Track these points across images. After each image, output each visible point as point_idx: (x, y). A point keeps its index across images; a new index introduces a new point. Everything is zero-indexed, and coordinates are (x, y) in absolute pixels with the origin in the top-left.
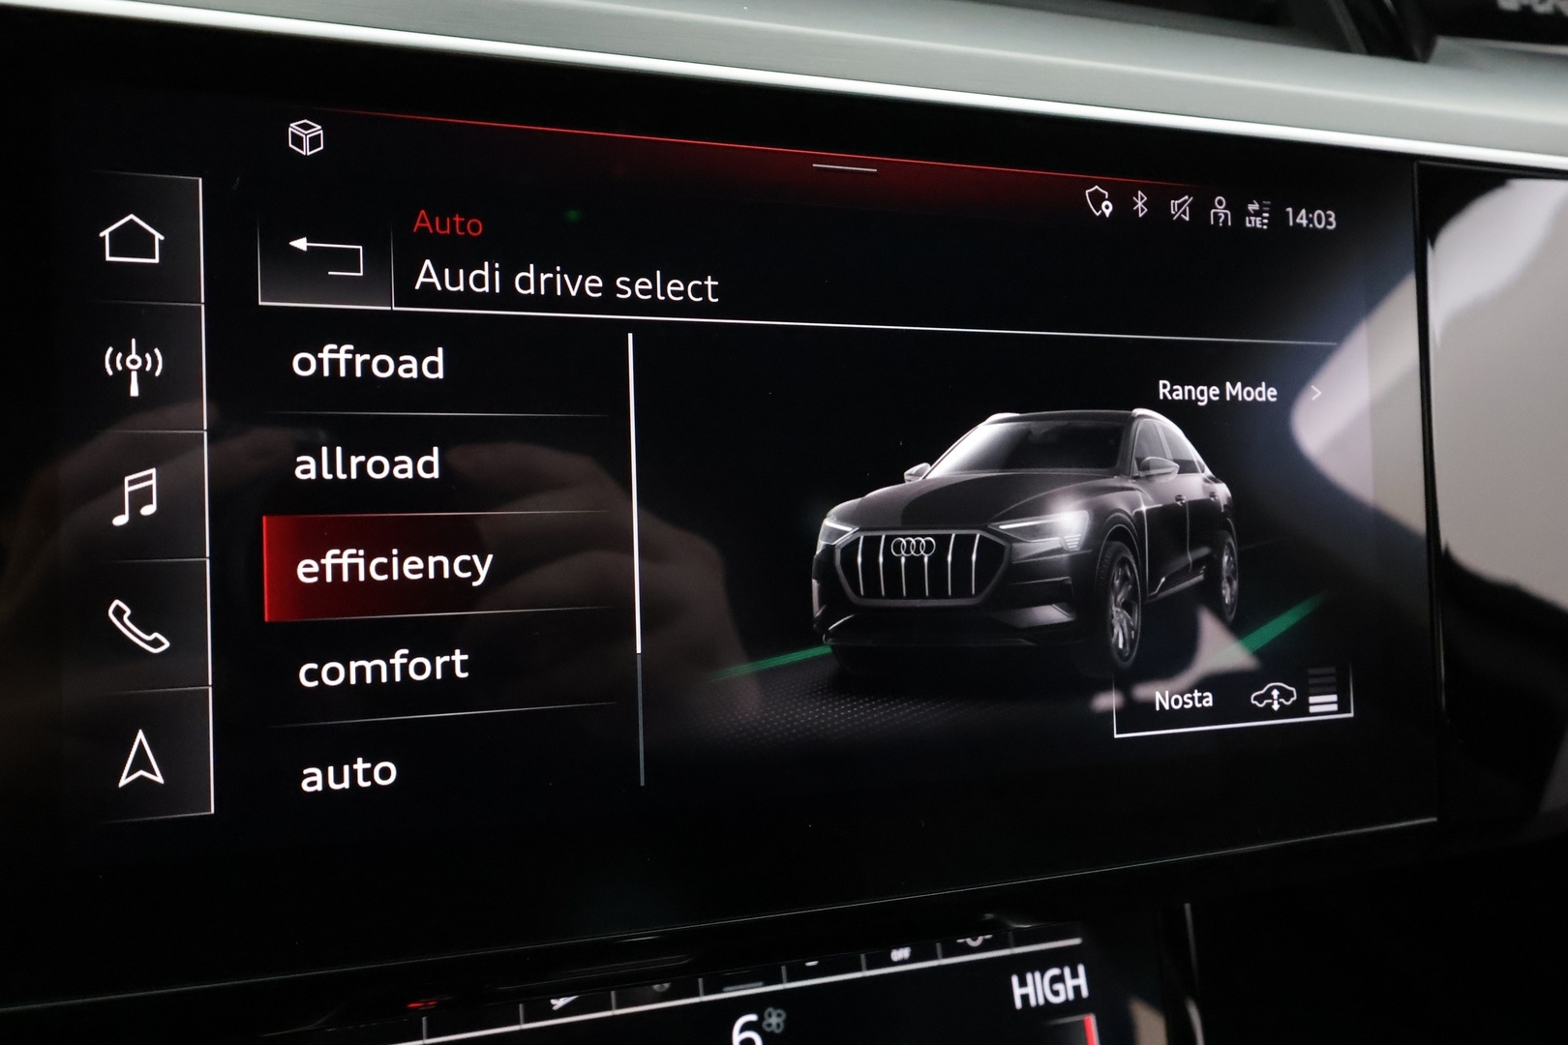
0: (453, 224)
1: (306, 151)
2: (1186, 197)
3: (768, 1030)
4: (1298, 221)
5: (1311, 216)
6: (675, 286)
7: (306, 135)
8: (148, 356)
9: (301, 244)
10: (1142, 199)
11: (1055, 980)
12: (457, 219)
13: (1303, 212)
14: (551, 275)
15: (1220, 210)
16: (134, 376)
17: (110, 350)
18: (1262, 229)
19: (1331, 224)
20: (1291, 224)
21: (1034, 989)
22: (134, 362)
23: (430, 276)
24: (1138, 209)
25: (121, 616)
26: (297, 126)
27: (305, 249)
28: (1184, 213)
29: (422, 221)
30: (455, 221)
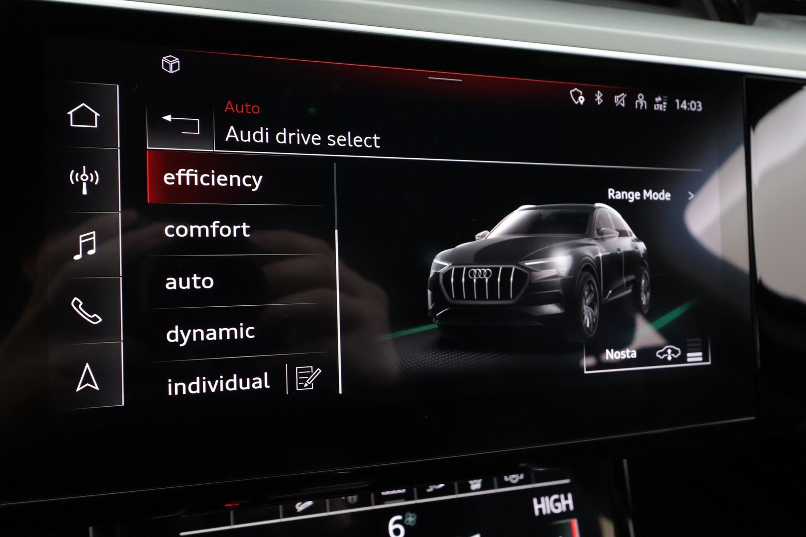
0: (245, 107)
1: (171, 71)
2: (623, 94)
3: (407, 524)
4: (682, 106)
5: (688, 103)
6: (357, 139)
7: (171, 64)
8: (91, 174)
9: (168, 118)
10: (600, 95)
11: (556, 501)
12: (247, 105)
13: (685, 102)
14: (294, 134)
15: (641, 101)
16: (84, 184)
17: (73, 171)
18: (663, 111)
19: (699, 108)
20: (678, 108)
21: (545, 505)
22: (84, 177)
23: (234, 135)
24: (597, 101)
25: (77, 306)
26: (167, 58)
27: (170, 120)
28: (622, 102)
29: (229, 106)
30: (246, 107)
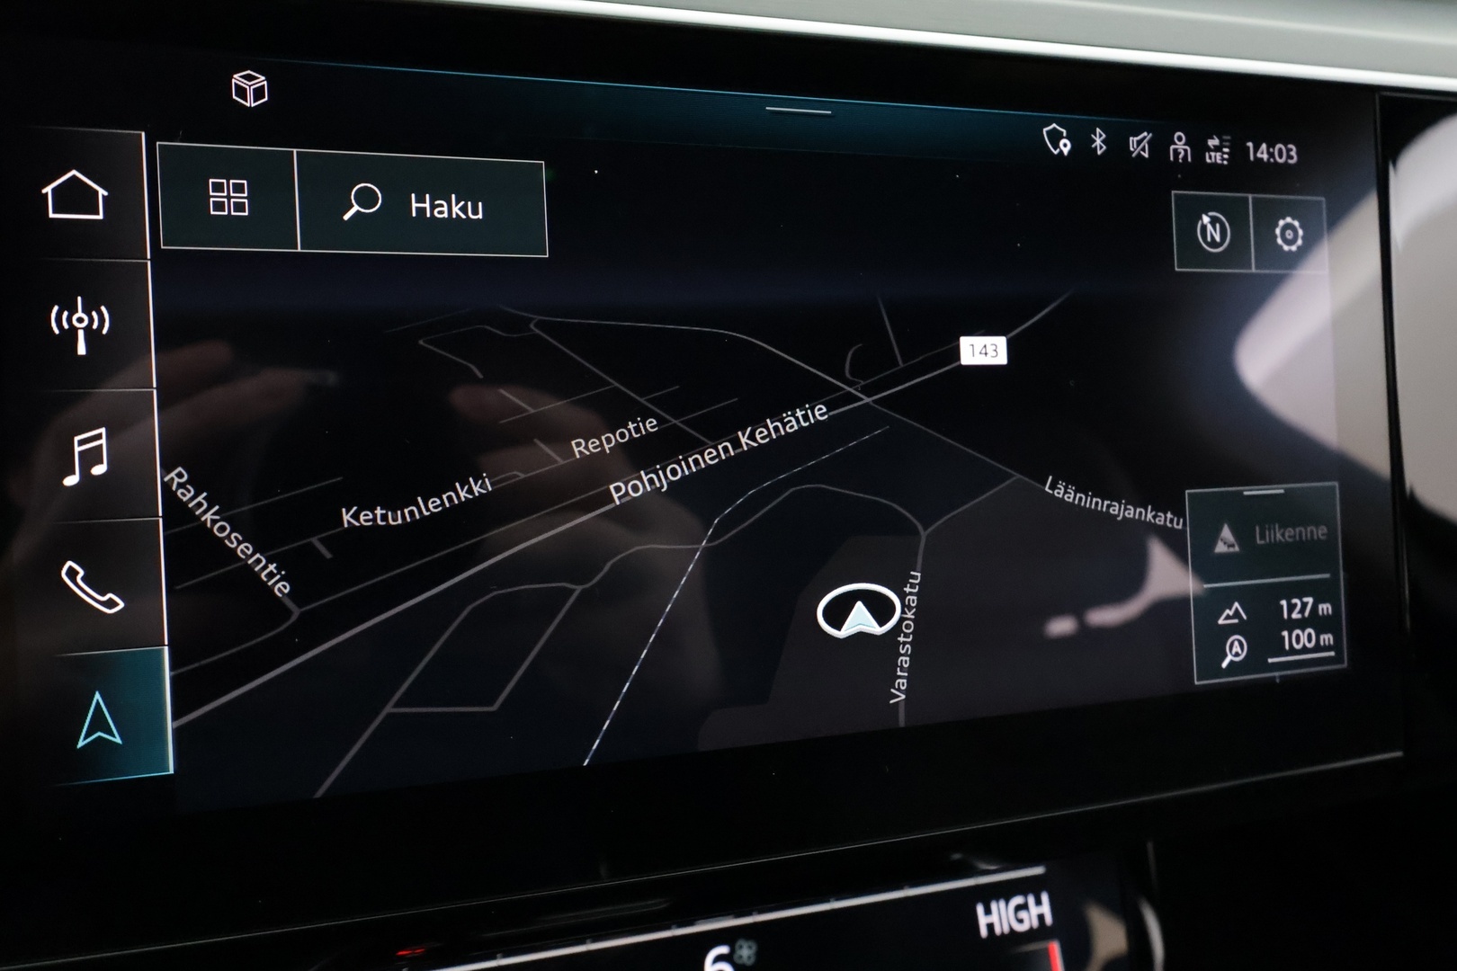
1: (250, 103)
2: (1145, 134)
3: (738, 961)
4: (1259, 155)
5: (1271, 150)
7: (250, 87)
8: (94, 314)
11: (1019, 908)
13: (1264, 146)
15: (1180, 146)
16: (81, 334)
17: (56, 308)
18: (1222, 165)
19: (1292, 158)
20: (1252, 158)
21: (999, 918)
22: (80, 320)
24: (1096, 147)
25: (74, 577)
26: (241, 77)
28: (1143, 149)
